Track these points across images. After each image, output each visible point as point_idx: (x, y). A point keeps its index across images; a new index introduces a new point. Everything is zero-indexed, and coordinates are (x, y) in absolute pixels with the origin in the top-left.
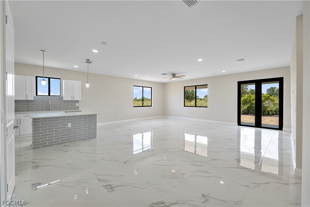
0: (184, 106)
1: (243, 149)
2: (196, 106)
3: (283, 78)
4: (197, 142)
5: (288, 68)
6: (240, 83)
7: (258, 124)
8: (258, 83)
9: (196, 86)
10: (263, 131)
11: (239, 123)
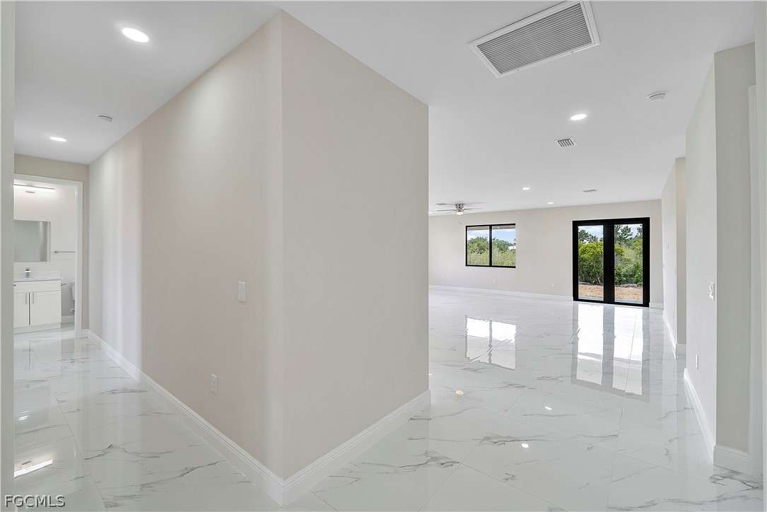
0: (467, 265)
1: (582, 348)
2: (491, 266)
3: (649, 218)
4: (494, 336)
5: (657, 203)
6: (576, 224)
7: (609, 298)
8: (609, 225)
9: (491, 226)
10: (617, 308)
11: (576, 298)
